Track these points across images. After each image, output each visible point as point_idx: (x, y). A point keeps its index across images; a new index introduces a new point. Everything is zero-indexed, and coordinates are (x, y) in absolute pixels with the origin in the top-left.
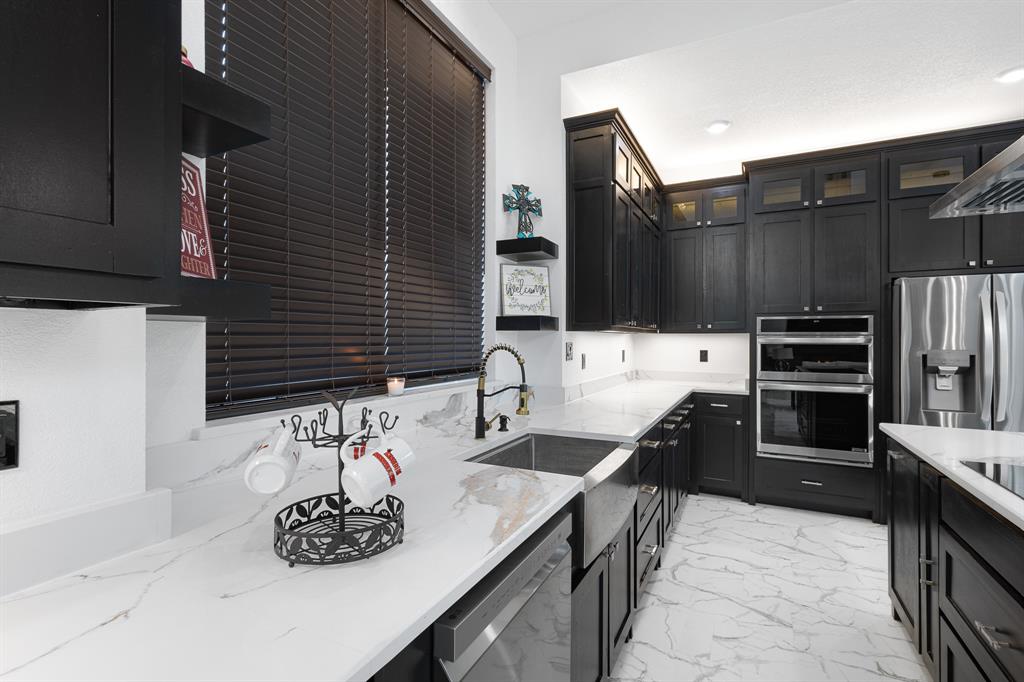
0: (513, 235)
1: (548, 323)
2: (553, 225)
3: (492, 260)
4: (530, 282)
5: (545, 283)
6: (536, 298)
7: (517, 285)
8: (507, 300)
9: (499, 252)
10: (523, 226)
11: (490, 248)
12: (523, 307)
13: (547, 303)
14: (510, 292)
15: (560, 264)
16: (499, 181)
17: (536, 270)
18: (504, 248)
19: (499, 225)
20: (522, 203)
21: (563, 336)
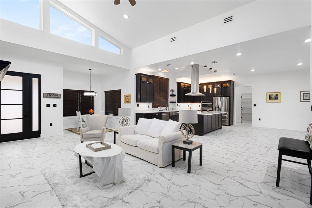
0: (171, 94)
1: (175, 102)
2: (175, 93)
3: (169, 96)
4: (173, 98)
5: (175, 98)
10: (172, 93)
11: (169, 95)
12: (172, 101)
13: (175, 100)
15: (176, 96)
16: (170, 89)
18: (170, 95)
19: (170, 93)
20: (172, 91)
21: (177, 103)
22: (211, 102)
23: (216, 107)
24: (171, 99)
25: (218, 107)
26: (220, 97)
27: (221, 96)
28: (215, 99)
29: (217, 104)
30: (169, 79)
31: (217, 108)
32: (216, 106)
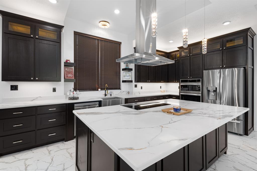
0: (125, 68)
1: (131, 81)
3: (122, 72)
4: (128, 75)
5: (131, 75)
6: (129, 77)
7: (126, 75)
8: (124, 78)
9: (122, 70)
10: (127, 66)
11: (121, 70)
12: (126, 79)
13: (131, 78)
14: (124, 77)
15: (134, 71)
17: (129, 73)
18: (123, 70)
19: (123, 66)
21: (134, 83)
22: (199, 81)
23: (209, 91)
24: (124, 76)
25: (215, 91)
26: (220, 68)
27: (223, 68)
28: (208, 74)
29: (212, 85)
30: (121, 43)
31: (212, 94)
32: (210, 89)
